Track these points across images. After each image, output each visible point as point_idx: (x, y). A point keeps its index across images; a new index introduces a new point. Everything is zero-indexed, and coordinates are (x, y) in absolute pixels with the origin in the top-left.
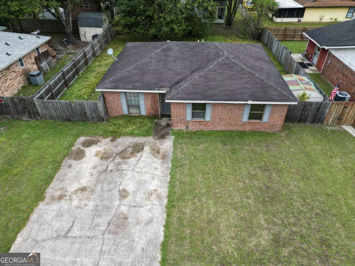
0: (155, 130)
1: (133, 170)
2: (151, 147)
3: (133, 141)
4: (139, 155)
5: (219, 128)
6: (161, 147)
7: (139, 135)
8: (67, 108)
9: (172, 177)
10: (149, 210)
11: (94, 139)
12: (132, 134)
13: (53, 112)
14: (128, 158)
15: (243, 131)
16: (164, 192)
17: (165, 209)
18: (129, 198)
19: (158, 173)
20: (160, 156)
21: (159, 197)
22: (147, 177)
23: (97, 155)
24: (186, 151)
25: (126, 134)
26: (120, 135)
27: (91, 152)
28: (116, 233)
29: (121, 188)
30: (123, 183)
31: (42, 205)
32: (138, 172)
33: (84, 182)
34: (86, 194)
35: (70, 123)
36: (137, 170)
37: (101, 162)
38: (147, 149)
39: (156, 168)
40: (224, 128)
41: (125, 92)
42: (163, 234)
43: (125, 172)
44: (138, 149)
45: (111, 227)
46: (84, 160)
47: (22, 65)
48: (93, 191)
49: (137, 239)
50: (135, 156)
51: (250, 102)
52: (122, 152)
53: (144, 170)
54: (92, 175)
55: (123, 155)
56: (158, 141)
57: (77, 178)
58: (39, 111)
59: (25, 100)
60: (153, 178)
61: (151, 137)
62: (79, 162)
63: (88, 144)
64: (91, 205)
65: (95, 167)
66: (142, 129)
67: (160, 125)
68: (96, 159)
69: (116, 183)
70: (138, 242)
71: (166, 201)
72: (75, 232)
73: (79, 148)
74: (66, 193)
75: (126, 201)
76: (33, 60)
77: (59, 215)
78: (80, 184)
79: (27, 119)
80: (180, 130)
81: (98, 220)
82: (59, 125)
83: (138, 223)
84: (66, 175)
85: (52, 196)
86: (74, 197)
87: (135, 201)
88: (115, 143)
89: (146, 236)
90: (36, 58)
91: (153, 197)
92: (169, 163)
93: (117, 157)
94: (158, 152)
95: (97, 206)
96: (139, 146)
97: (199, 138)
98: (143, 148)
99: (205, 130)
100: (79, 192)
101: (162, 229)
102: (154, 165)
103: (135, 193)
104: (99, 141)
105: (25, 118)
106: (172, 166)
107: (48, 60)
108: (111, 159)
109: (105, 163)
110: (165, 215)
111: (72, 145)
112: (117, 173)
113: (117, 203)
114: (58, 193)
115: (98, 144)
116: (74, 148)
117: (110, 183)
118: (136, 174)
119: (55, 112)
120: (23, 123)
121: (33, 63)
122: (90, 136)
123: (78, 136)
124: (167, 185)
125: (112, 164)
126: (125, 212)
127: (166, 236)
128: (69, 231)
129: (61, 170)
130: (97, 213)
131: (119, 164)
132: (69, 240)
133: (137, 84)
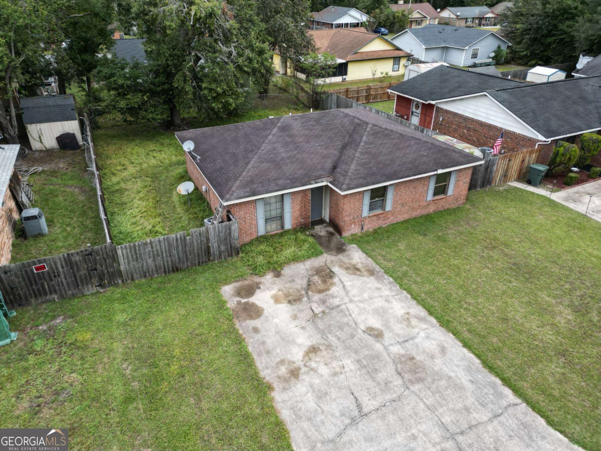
0: (321, 244)
1: (351, 301)
2: (340, 266)
3: (308, 267)
4: (336, 280)
5: (401, 218)
6: (354, 262)
8: (177, 246)
10: (427, 337)
11: (246, 282)
12: (295, 259)
13: (150, 261)
14: (328, 289)
15: (428, 215)
16: (419, 311)
17: (443, 329)
18: (387, 335)
19: (386, 292)
20: (365, 273)
21: (422, 319)
22: (379, 303)
24: (389, 256)
25: (288, 262)
26: (281, 265)
27: (262, 298)
28: (420, 380)
29: (363, 328)
30: (359, 321)
31: (278, 396)
32: (360, 301)
33: (304, 339)
34: (324, 353)
36: (356, 299)
37: (294, 307)
38: (338, 270)
39: (378, 289)
42: (472, 356)
43: (343, 307)
44: (326, 275)
45: (407, 376)
46: (266, 313)
48: (329, 346)
49: (453, 374)
50: (333, 284)
51: (440, 171)
52: (309, 285)
53: (366, 296)
54: (303, 328)
55: (315, 288)
56: (340, 256)
57: (287, 340)
58: (122, 268)
59: (97, 253)
60: (387, 301)
61: (325, 255)
62: (262, 319)
63: (250, 291)
64: (349, 363)
65: (295, 317)
67: (320, 237)
68: (283, 307)
69: (347, 324)
70: (456, 376)
71: (433, 320)
72: (369, 404)
73: (239, 303)
74: (296, 365)
75: (388, 340)
77: (321, 396)
78: (300, 345)
79: (95, 290)
80: (352, 235)
81: (381, 376)
83: (432, 357)
84: (264, 343)
85: (279, 378)
86: (313, 364)
87: (398, 335)
88: (285, 278)
89: (458, 366)
91: (414, 322)
92: (386, 276)
93: (310, 293)
94: (358, 269)
95: (358, 361)
96: (323, 270)
97: (388, 237)
98: (331, 271)
99: (384, 226)
100: (312, 355)
101: (465, 351)
102: (371, 286)
103: (387, 326)
104: (258, 283)
105: (91, 290)
106: (395, 279)
108: (305, 299)
109: (302, 306)
110: (451, 335)
111: (222, 302)
112: (334, 313)
113: (378, 346)
114: (283, 370)
115: (262, 287)
116: (231, 305)
117: (341, 328)
118: (361, 305)
119: (154, 260)
120: (94, 300)
121: (10, 198)
122: (236, 281)
123: (216, 287)
124: (414, 302)
125: (314, 305)
126: (402, 352)
127: (478, 356)
128: (359, 406)
129: (249, 340)
130: (368, 369)
131: (324, 302)
132: (373, 416)
133: (281, 182)
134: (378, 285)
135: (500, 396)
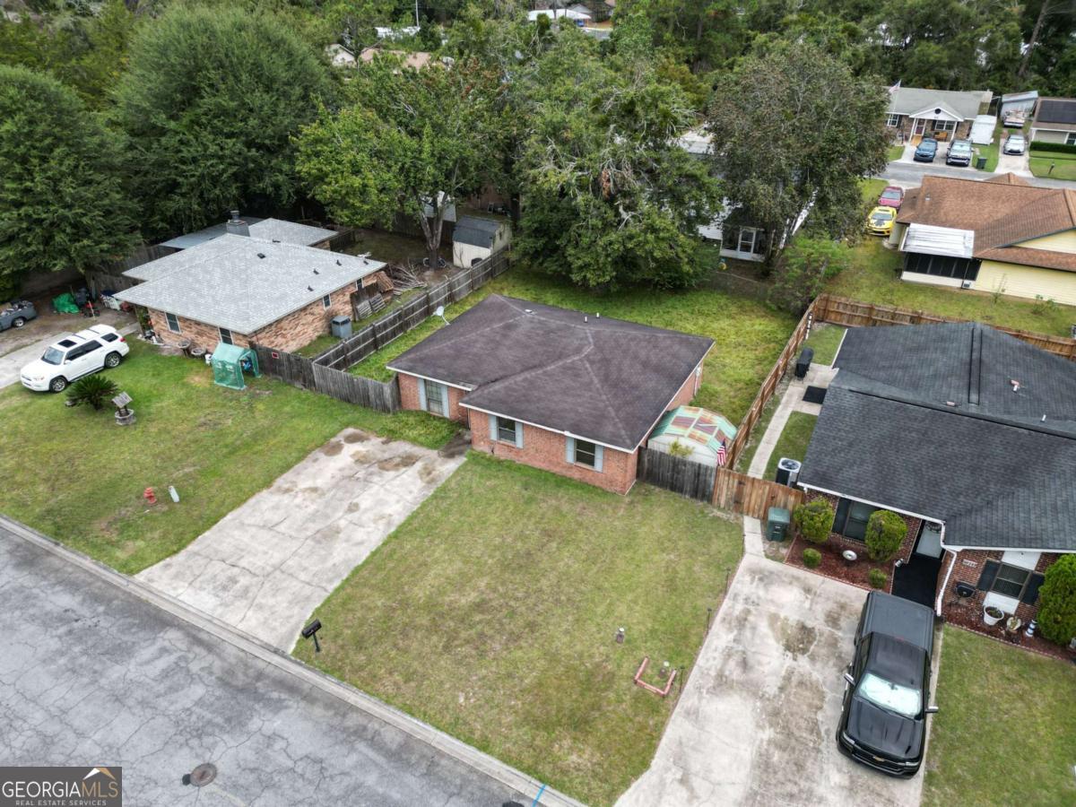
0: (449, 443)
1: (382, 486)
2: (426, 464)
4: (403, 469)
5: (537, 465)
6: (439, 468)
7: (422, 444)
9: (424, 506)
10: (369, 533)
11: (364, 434)
12: (414, 441)
13: (332, 384)
14: (387, 470)
15: (570, 479)
16: (399, 519)
17: (385, 537)
18: (356, 514)
19: (409, 498)
20: (427, 479)
21: (389, 524)
22: (392, 499)
23: (353, 456)
24: (466, 482)
25: (406, 439)
26: (399, 439)
27: (350, 449)
28: (319, 542)
29: (355, 501)
30: (361, 497)
31: (265, 493)
32: (386, 490)
33: (320, 483)
34: (314, 495)
35: (348, 406)
36: (388, 487)
37: (353, 465)
38: (419, 465)
39: (411, 492)
40: (544, 466)
41: (425, 380)
42: (364, 559)
43: (372, 484)
44: (408, 461)
46: (337, 456)
47: (327, 304)
48: (323, 494)
49: (335, 554)
50: (397, 470)
51: (567, 434)
52: (386, 460)
53: (395, 489)
54: (333, 477)
55: (384, 465)
56: (440, 460)
57: (315, 477)
58: (315, 380)
59: (302, 361)
61: (436, 452)
62: (329, 458)
63: (352, 439)
64: (312, 508)
65: (342, 469)
66: (431, 437)
68: (350, 460)
69: (353, 493)
70: (334, 557)
71: (393, 529)
72: (282, 528)
73: (339, 442)
74: (294, 488)
75: (350, 516)
76: (347, 298)
77: (276, 507)
78: (315, 483)
80: (482, 452)
81: (311, 525)
82: (333, 405)
83: (347, 541)
84: (306, 468)
85: (280, 487)
86: (300, 495)
87: (359, 519)
88: (385, 447)
89: (346, 554)
90: (352, 296)
91: (384, 521)
92: (432, 490)
93: (376, 465)
94: (429, 473)
95: (318, 511)
96: (412, 459)
97: (499, 471)
98: (414, 463)
99: (517, 462)
100: (308, 491)
101: (368, 554)
102: (412, 487)
103: (366, 510)
104: (368, 439)
105: (298, 385)
106: (432, 495)
107: (372, 300)
108: (367, 465)
109: (356, 468)
110: (381, 543)
111: (334, 435)
112: (362, 483)
113: (340, 514)
114: (287, 486)
115: (365, 442)
116: (333, 440)
117: (347, 492)
118: (382, 491)
119: (335, 385)
120: (293, 391)
121: (346, 303)
122: (362, 430)
123: (347, 425)
124: (409, 514)
125: (364, 472)
126: (342, 526)
127: (365, 562)
128: (277, 524)
129: (304, 462)
130: (313, 518)
131: (371, 474)
132: (272, 533)
133: (440, 371)
134: (416, 491)
135: (330, 581)
